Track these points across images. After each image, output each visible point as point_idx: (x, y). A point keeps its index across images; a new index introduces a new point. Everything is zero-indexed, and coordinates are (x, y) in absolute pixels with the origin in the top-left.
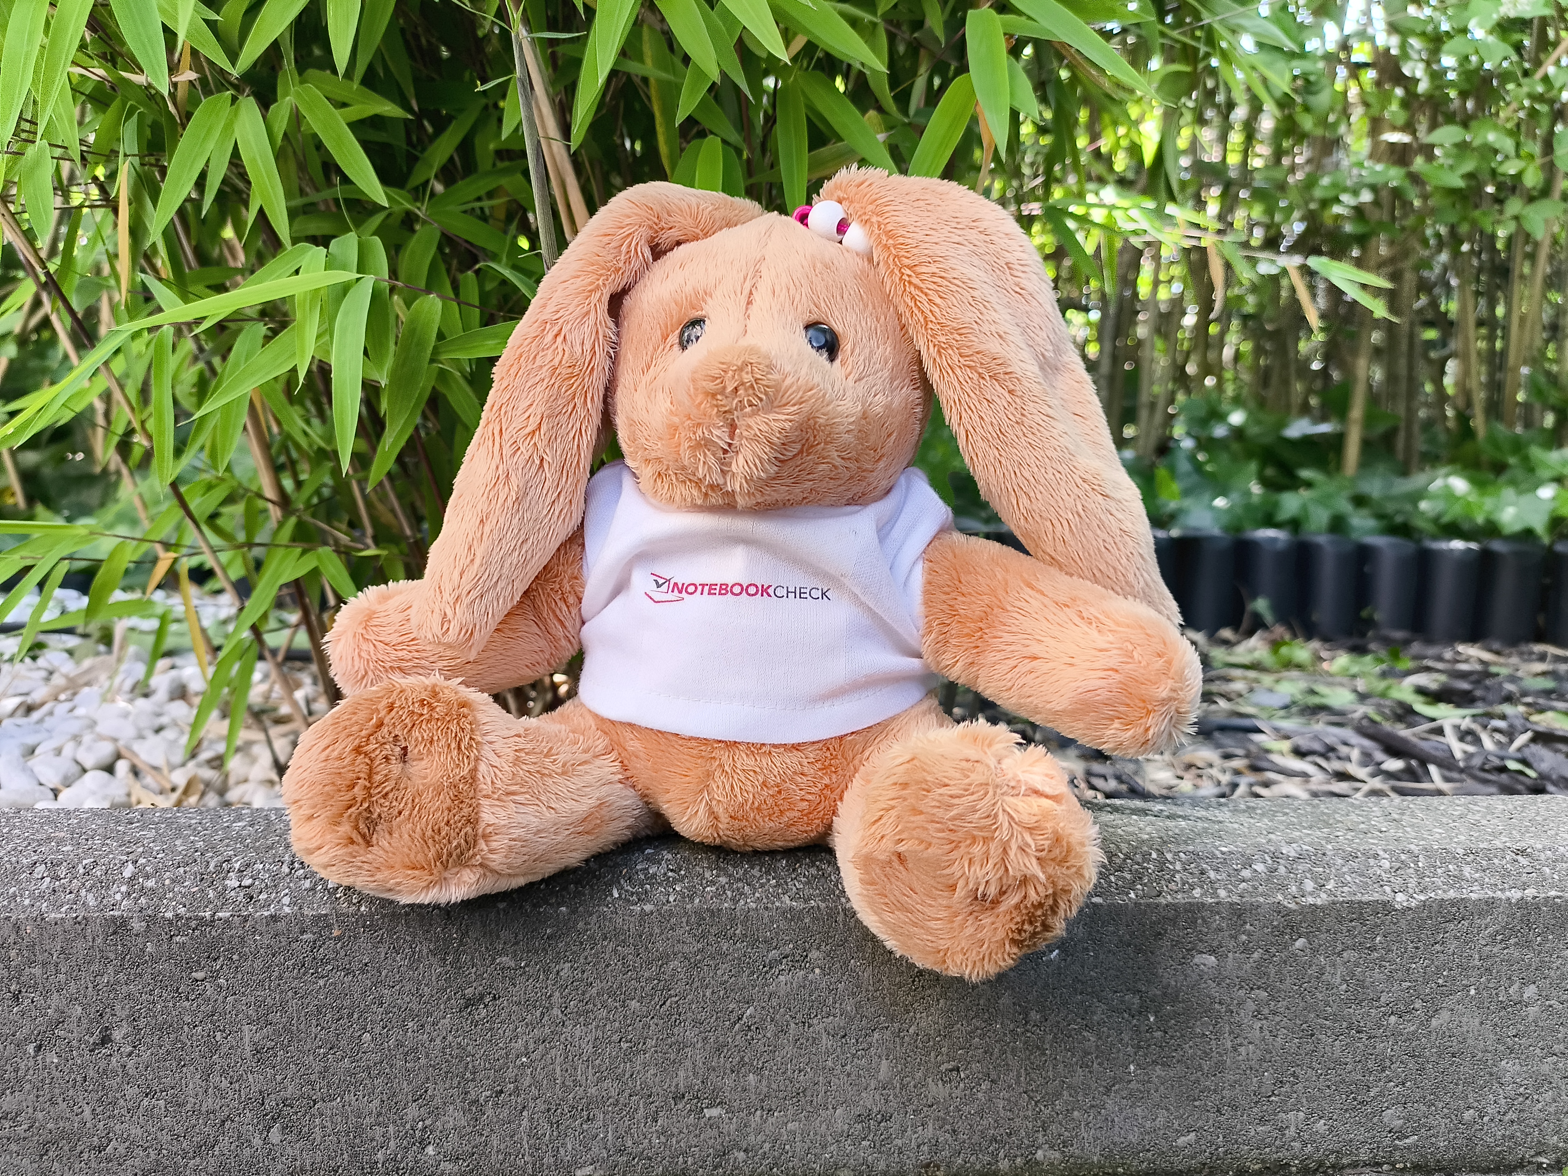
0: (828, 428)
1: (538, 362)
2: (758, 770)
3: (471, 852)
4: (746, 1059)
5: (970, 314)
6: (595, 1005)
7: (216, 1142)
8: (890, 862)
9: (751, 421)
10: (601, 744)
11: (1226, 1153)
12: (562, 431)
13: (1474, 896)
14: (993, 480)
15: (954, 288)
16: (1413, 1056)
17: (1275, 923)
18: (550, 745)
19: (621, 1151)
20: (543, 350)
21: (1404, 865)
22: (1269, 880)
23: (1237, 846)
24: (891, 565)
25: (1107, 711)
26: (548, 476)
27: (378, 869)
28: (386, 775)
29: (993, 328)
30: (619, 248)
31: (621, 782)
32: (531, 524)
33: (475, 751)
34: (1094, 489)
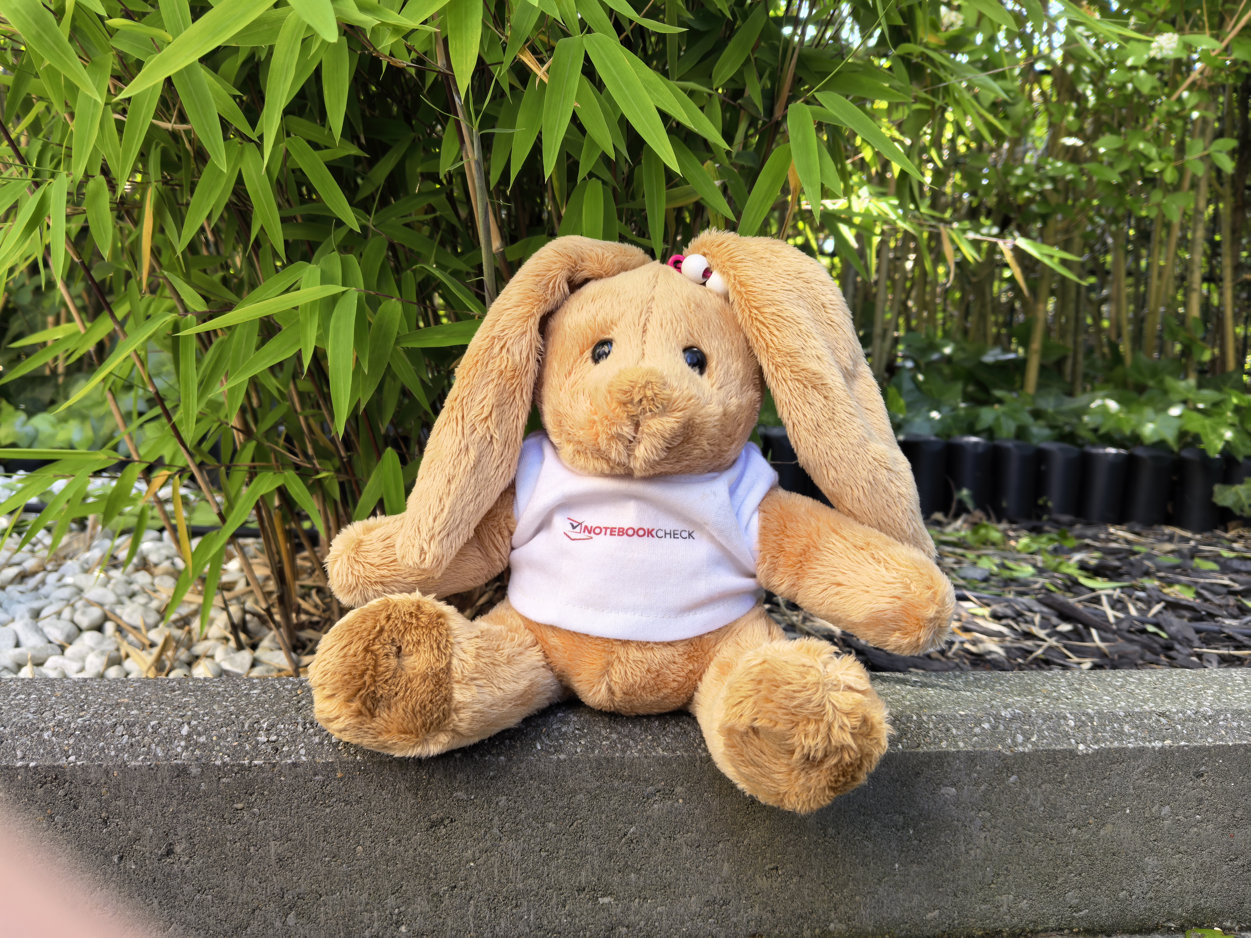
0: (702, 425)
1: (490, 367)
2: (644, 660)
3: (446, 722)
4: (630, 863)
5: (798, 343)
6: (523, 826)
7: (249, 925)
8: (747, 733)
9: (651, 422)
10: (529, 639)
11: (959, 924)
12: (506, 416)
13: (1130, 746)
14: (811, 457)
15: (787, 323)
16: (1088, 856)
17: (997, 765)
18: (498, 643)
19: (539, 928)
20: (493, 358)
21: (1084, 723)
22: (992, 735)
23: (971, 711)
24: (737, 515)
25: (891, 625)
26: (495, 448)
27: (380, 733)
28: (387, 667)
29: (813, 352)
30: (547, 285)
31: (544, 667)
32: (483, 482)
33: (450, 650)
34: (881, 465)
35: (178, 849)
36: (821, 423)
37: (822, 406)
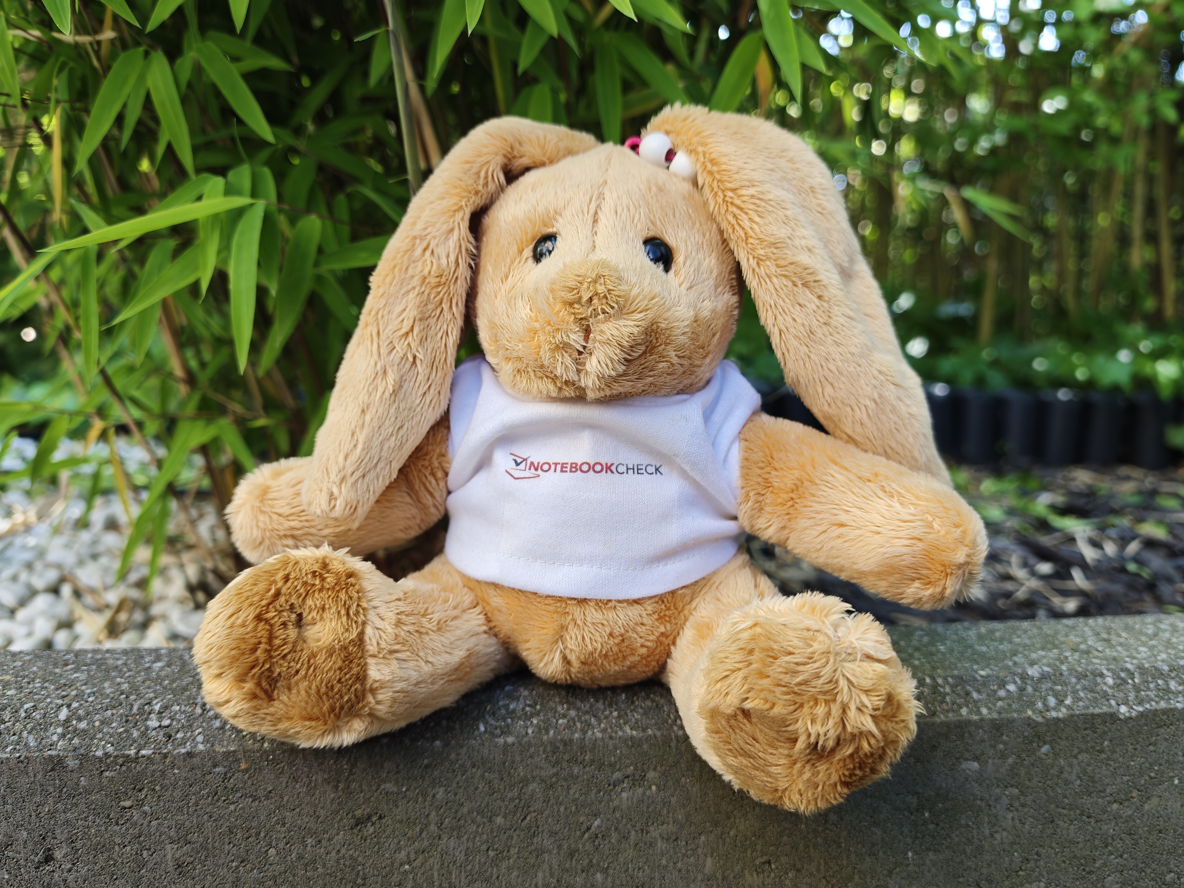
0: (668, 332)
1: (410, 272)
2: (605, 622)
3: (360, 705)
4: (594, 861)
5: (784, 231)
6: (466, 822)
8: (735, 715)
9: (604, 327)
10: (468, 599)
12: (432, 332)
13: (1179, 706)
14: (802, 372)
15: (771, 209)
16: (1130, 834)
17: (1026, 734)
18: (426, 606)
20: (414, 262)
21: (1124, 681)
22: (1020, 698)
23: (991, 669)
24: (713, 444)
25: (910, 573)
26: (420, 370)
27: (280, 720)
28: (284, 639)
29: (803, 242)
30: (478, 174)
31: (485, 632)
32: (406, 412)
33: (362, 616)
34: (887, 380)
35: (58, 854)
36: (814, 328)
37: (815, 308)
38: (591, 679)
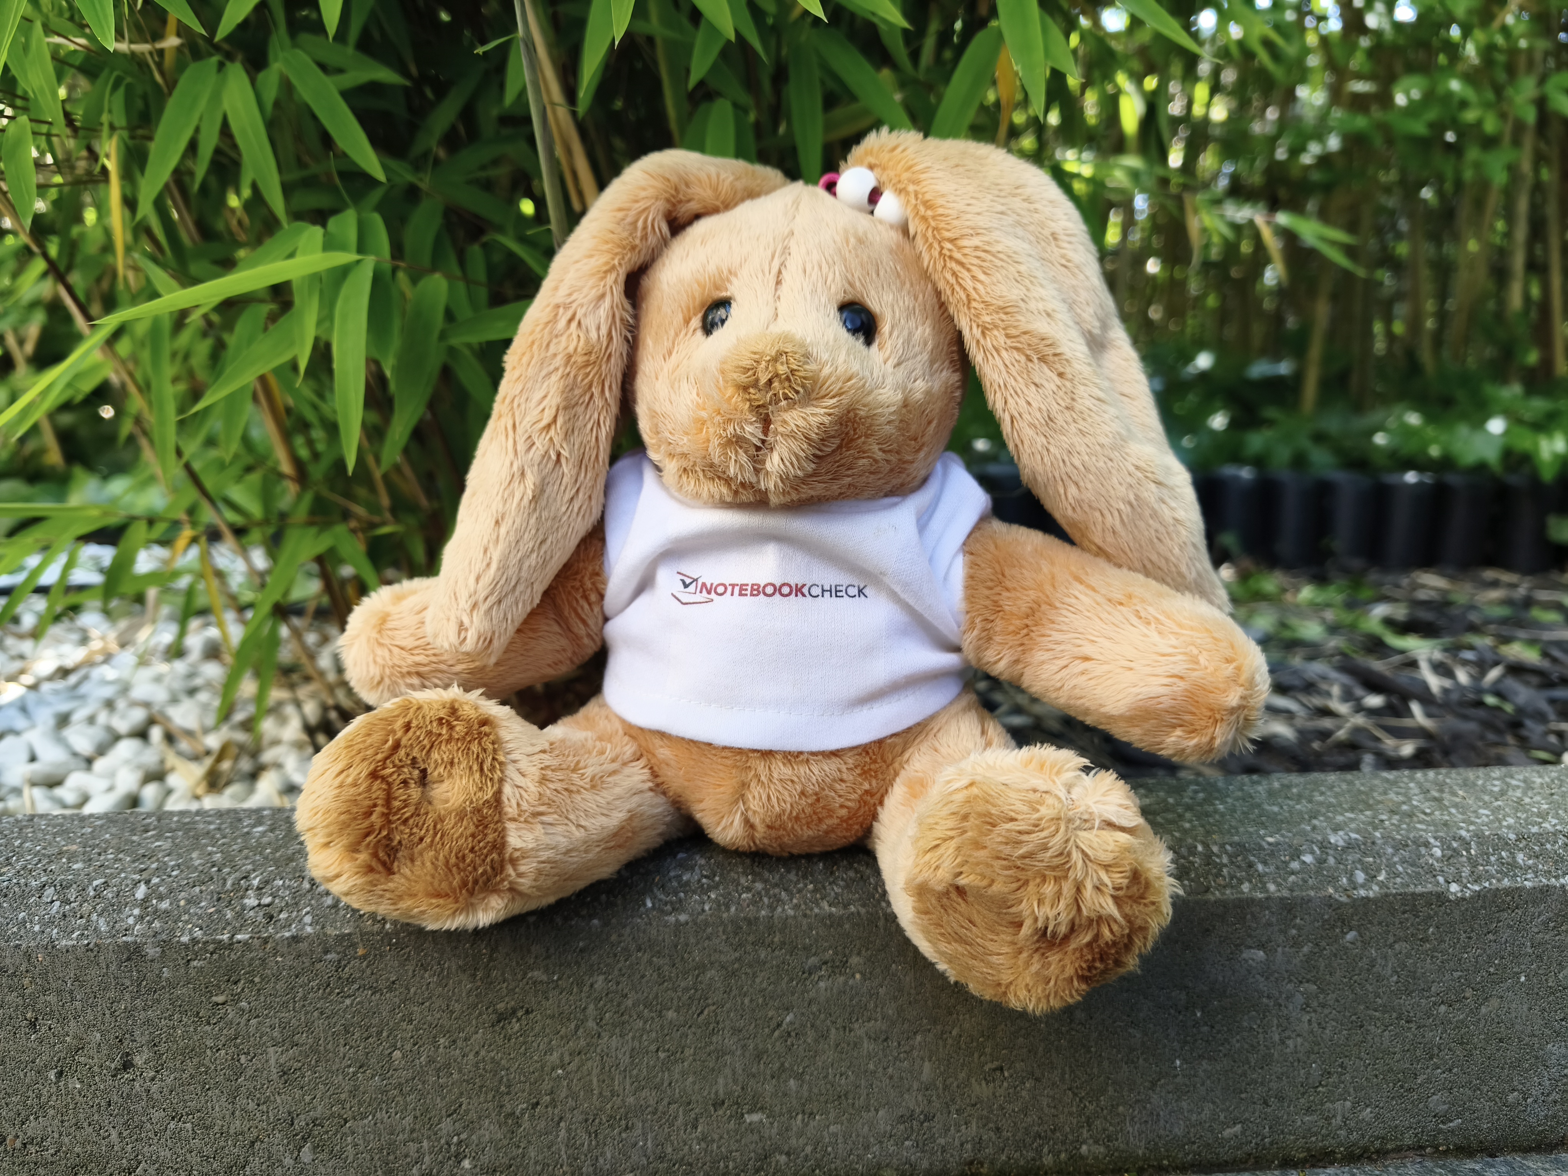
0: (869, 421)
1: (552, 349)
2: (795, 779)
3: (498, 878)
4: (786, 1065)
5: (1016, 292)
6: (630, 1016)
7: (247, 1162)
8: (947, 893)
9: (787, 416)
10: (629, 749)
11: (1271, 1143)
12: (579, 423)
13: (1528, 884)
15: (999, 263)
16: (1462, 1043)
17: (1326, 917)
18: (577, 758)
19: (661, 1158)
20: (557, 336)
21: (1456, 853)
22: (1318, 872)
23: (1283, 836)
24: (931, 560)
26: (566, 471)
27: (401, 898)
28: (405, 801)
29: (1041, 306)
30: (634, 223)
31: (651, 790)
32: (549, 523)
33: (499, 773)
34: (1146, 477)
35: (138, 1060)
36: (1054, 414)
37: (1055, 389)
38: (780, 845)
